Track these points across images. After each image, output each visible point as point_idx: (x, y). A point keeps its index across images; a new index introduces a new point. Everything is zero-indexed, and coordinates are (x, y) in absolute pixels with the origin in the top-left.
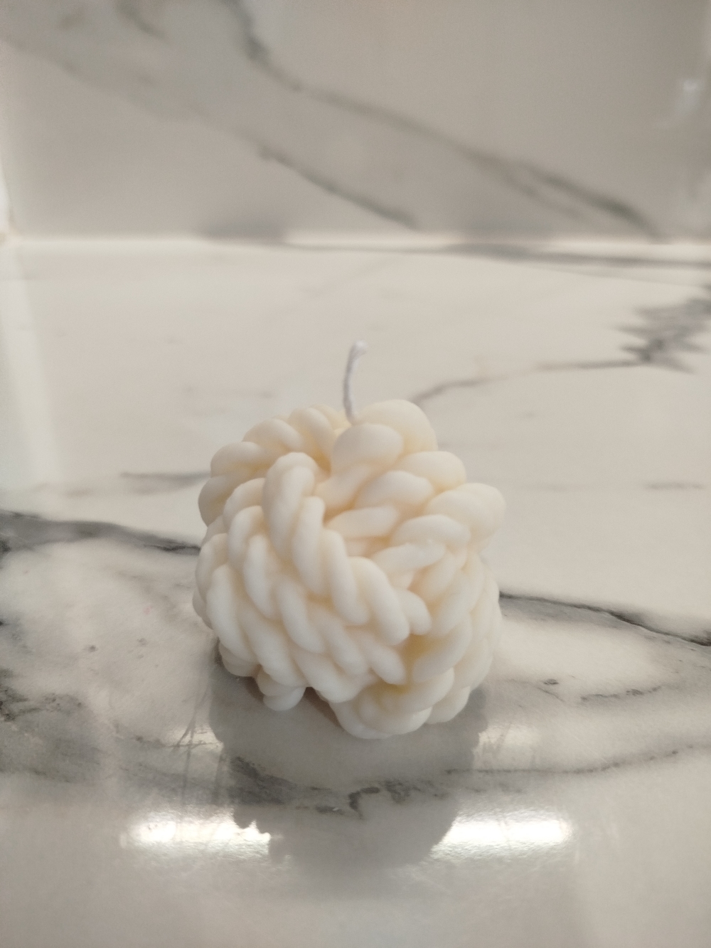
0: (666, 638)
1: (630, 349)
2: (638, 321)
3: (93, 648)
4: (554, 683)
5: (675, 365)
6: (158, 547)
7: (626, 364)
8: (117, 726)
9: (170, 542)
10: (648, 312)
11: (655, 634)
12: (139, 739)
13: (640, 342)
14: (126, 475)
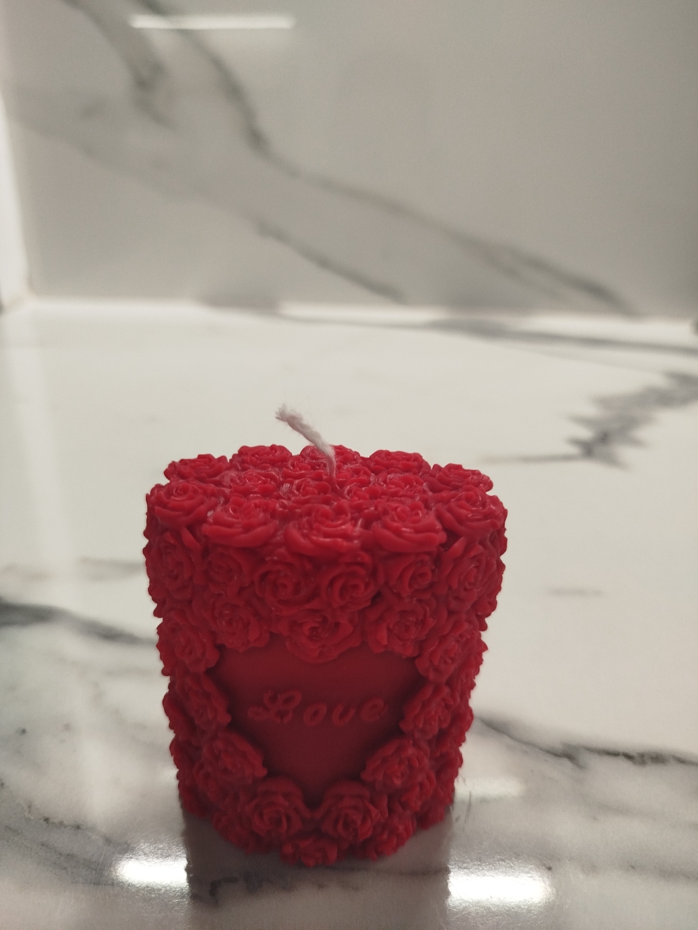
0: (526, 747)
1: (576, 442)
2: (591, 411)
3: (24, 731)
5: (611, 460)
6: (100, 634)
7: (567, 458)
8: (30, 807)
9: (110, 629)
10: (604, 402)
11: (514, 744)
12: (47, 820)
13: (585, 434)
14: (85, 561)
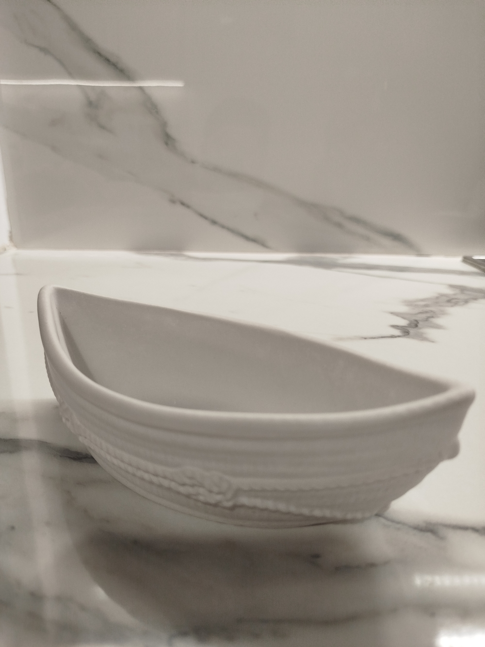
0: (398, 526)
1: (396, 327)
2: (404, 309)
4: (317, 556)
5: (423, 338)
6: (69, 458)
7: (393, 337)
9: (77, 453)
10: (409, 303)
11: (389, 523)
13: (403, 322)
